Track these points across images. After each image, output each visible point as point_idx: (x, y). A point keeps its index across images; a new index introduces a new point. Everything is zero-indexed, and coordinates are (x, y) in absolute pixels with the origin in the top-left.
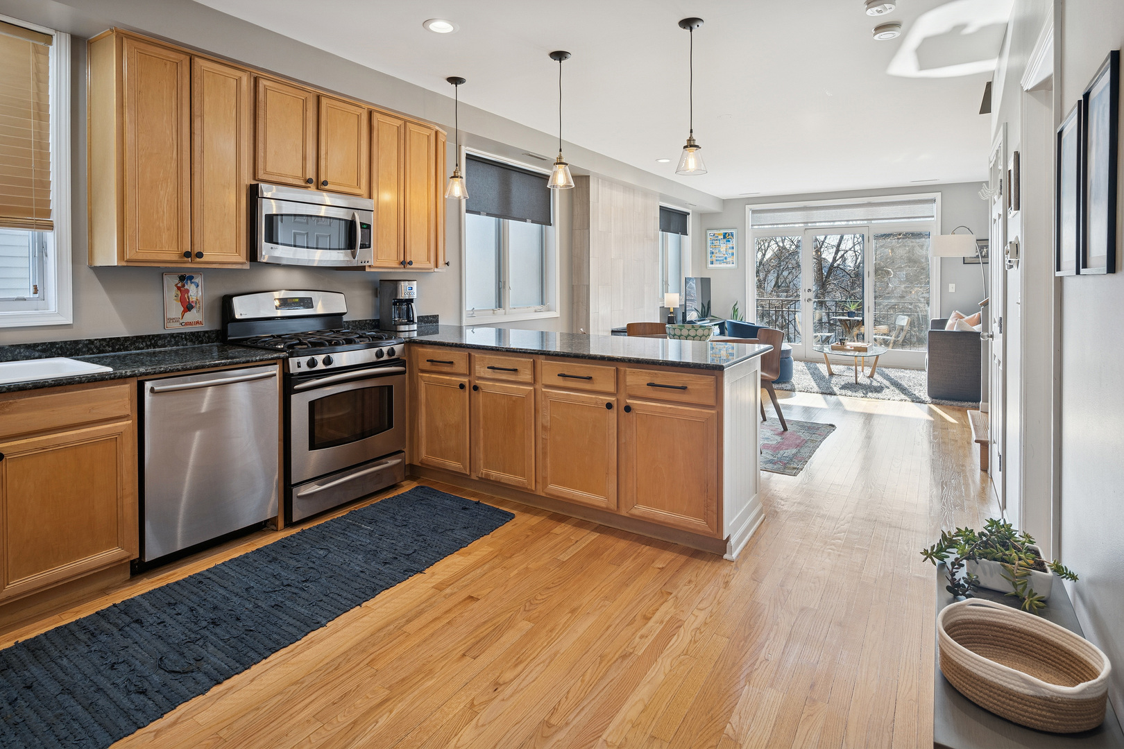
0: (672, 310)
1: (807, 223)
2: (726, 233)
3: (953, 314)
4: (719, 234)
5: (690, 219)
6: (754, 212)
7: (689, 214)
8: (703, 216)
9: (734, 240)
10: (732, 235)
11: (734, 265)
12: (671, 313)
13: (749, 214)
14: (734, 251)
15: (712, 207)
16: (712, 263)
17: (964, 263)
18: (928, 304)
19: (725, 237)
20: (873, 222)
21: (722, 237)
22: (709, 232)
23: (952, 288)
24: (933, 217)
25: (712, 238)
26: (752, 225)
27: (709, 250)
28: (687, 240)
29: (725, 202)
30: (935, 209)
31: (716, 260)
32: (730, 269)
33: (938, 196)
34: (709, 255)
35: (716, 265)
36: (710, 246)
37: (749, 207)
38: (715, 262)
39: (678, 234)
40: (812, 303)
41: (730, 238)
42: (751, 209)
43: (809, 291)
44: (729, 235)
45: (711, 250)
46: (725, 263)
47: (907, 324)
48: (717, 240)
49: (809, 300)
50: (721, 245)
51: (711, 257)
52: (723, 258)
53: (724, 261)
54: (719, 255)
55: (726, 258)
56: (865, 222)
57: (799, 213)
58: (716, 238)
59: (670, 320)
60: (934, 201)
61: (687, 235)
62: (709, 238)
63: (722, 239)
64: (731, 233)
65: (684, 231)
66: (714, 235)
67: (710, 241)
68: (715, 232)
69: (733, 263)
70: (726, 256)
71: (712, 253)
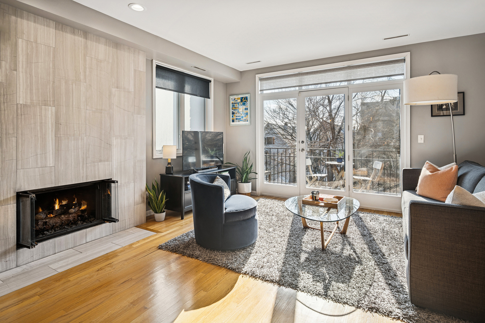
0: (170, 161)
1: (301, 86)
2: (242, 98)
3: (426, 165)
4: (238, 99)
5: (212, 86)
6: (261, 79)
7: (210, 81)
8: (227, 85)
9: (248, 102)
10: (247, 99)
11: (248, 123)
12: (169, 163)
13: (258, 84)
14: (248, 111)
15: (231, 77)
16: (233, 121)
17: (432, 116)
18: (399, 153)
19: (242, 101)
21: (239, 101)
22: (231, 97)
23: (421, 139)
24: (403, 74)
25: (234, 102)
26: (261, 90)
27: (231, 111)
28: (210, 102)
29: (241, 73)
30: (405, 67)
31: (236, 119)
32: (245, 126)
33: (407, 55)
34: (231, 115)
35: (236, 123)
36: (232, 108)
37: (258, 76)
38: (235, 120)
39: (196, 95)
40: (304, 152)
41: (245, 101)
42: (259, 78)
43: (303, 142)
44: (245, 99)
45: (233, 111)
46: (242, 120)
47: (382, 168)
48: (236, 103)
49: (303, 150)
50: (240, 107)
51: (233, 116)
52: (241, 117)
53: (242, 119)
54: (238, 115)
55: (242, 117)
56: (345, 83)
57: (294, 78)
58: (236, 102)
59: (169, 170)
60: (404, 60)
61: (209, 98)
62: (231, 102)
63: (240, 102)
64: (246, 97)
65: (206, 94)
66: (235, 99)
67: (232, 104)
68: (235, 97)
69: (247, 121)
70: (243, 115)
71: (233, 113)
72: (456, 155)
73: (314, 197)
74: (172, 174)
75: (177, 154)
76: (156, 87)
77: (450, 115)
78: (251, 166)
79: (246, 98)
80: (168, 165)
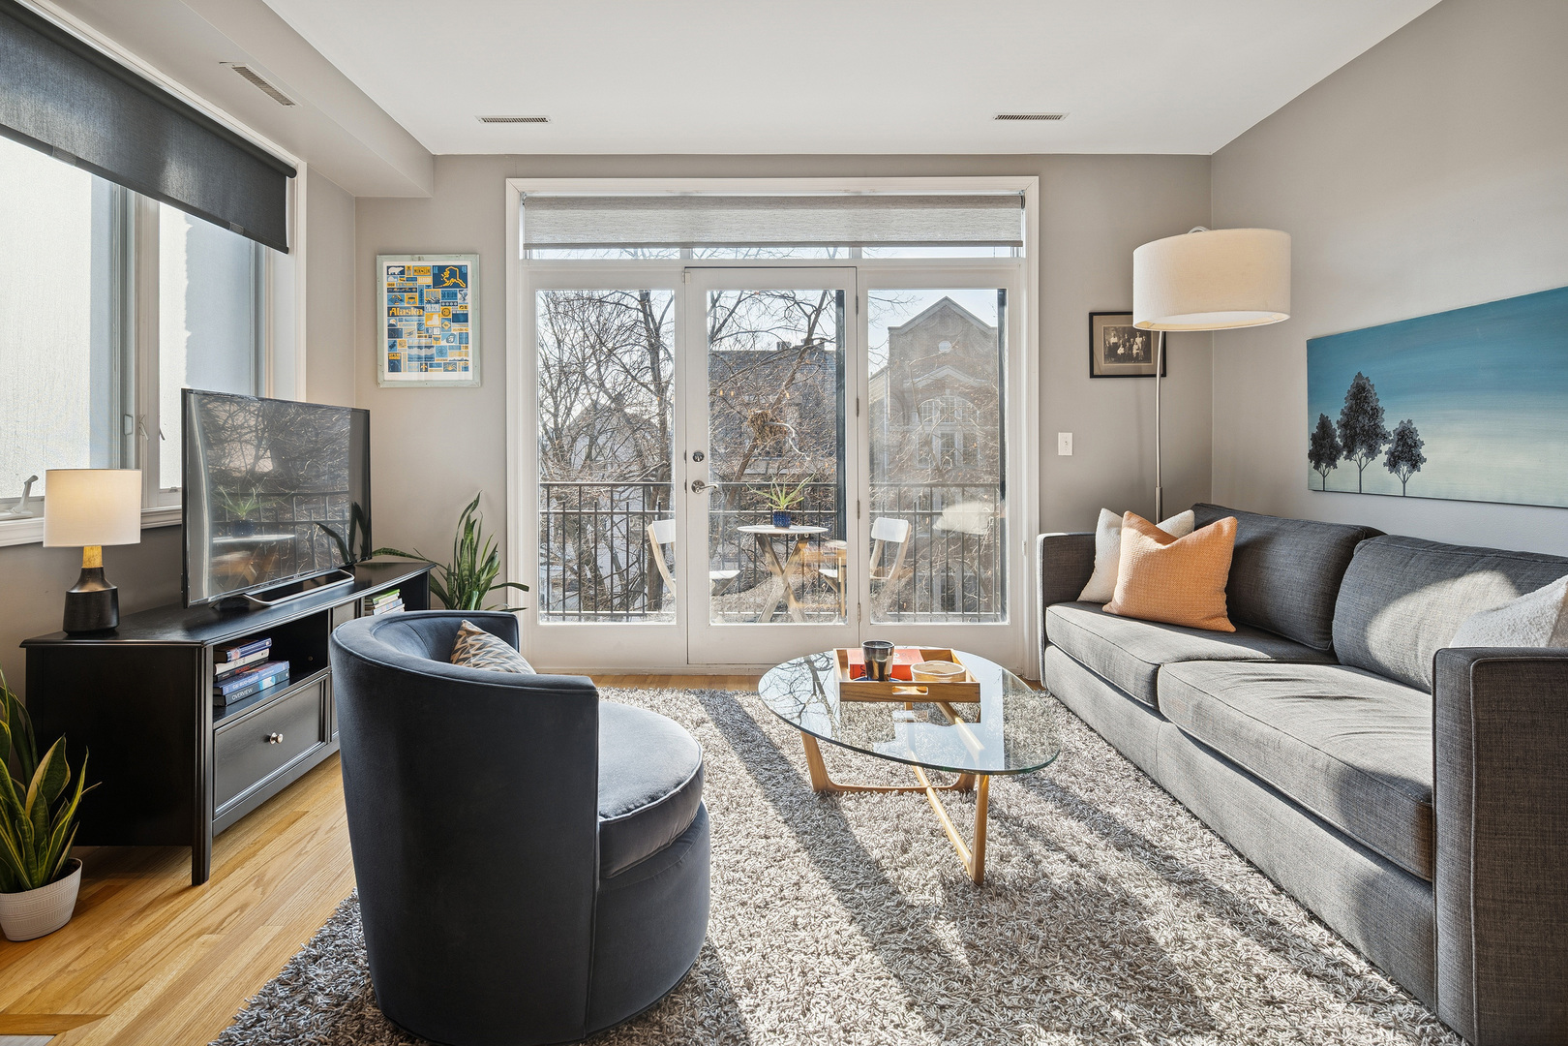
0: (95, 560)
1: (690, 245)
2: (442, 269)
4: (420, 271)
5: (298, 195)
6: (530, 202)
7: (293, 172)
8: (364, 208)
9: (469, 291)
10: (464, 277)
11: (469, 376)
12: (88, 575)
13: (517, 212)
14: (470, 328)
16: (394, 366)
17: (1092, 376)
19: (438, 281)
20: (868, 253)
21: (429, 280)
22: (385, 262)
23: (1065, 444)
24: (1018, 243)
25: (396, 282)
26: (528, 246)
27: (385, 320)
28: (288, 269)
29: (437, 164)
30: (1024, 223)
31: (410, 359)
32: (458, 386)
33: (1030, 185)
34: (386, 341)
35: (410, 375)
36: (389, 309)
37: (514, 185)
38: (404, 363)
39: (226, 225)
40: (705, 494)
41: (456, 285)
42: (521, 194)
43: (698, 457)
44: (453, 274)
45: (392, 321)
46: (439, 365)
47: (906, 538)
48: (411, 290)
49: (698, 485)
50: (428, 306)
51: (392, 346)
52: (432, 351)
53: (437, 360)
54: (415, 340)
55: (442, 352)
56: (843, 253)
57: (670, 214)
58: (410, 285)
59: (84, 613)
60: (1021, 201)
61: (286, 250)
62: (385, 282)
63: (429, 286)
64: (460, 267)
65: (270, 231)
66: (402, 273)
67: (390, 290)
68: (406, 264)
69: (466, 369)
70: (444, 343)
71: (394, 333)
72: (1161, 490)
73: (876, 666)
74: (111, 633)
75: (144, 515)
77: (1155, 376)
78: (492, 559)
79: (461, 273)
80: (82, 582)
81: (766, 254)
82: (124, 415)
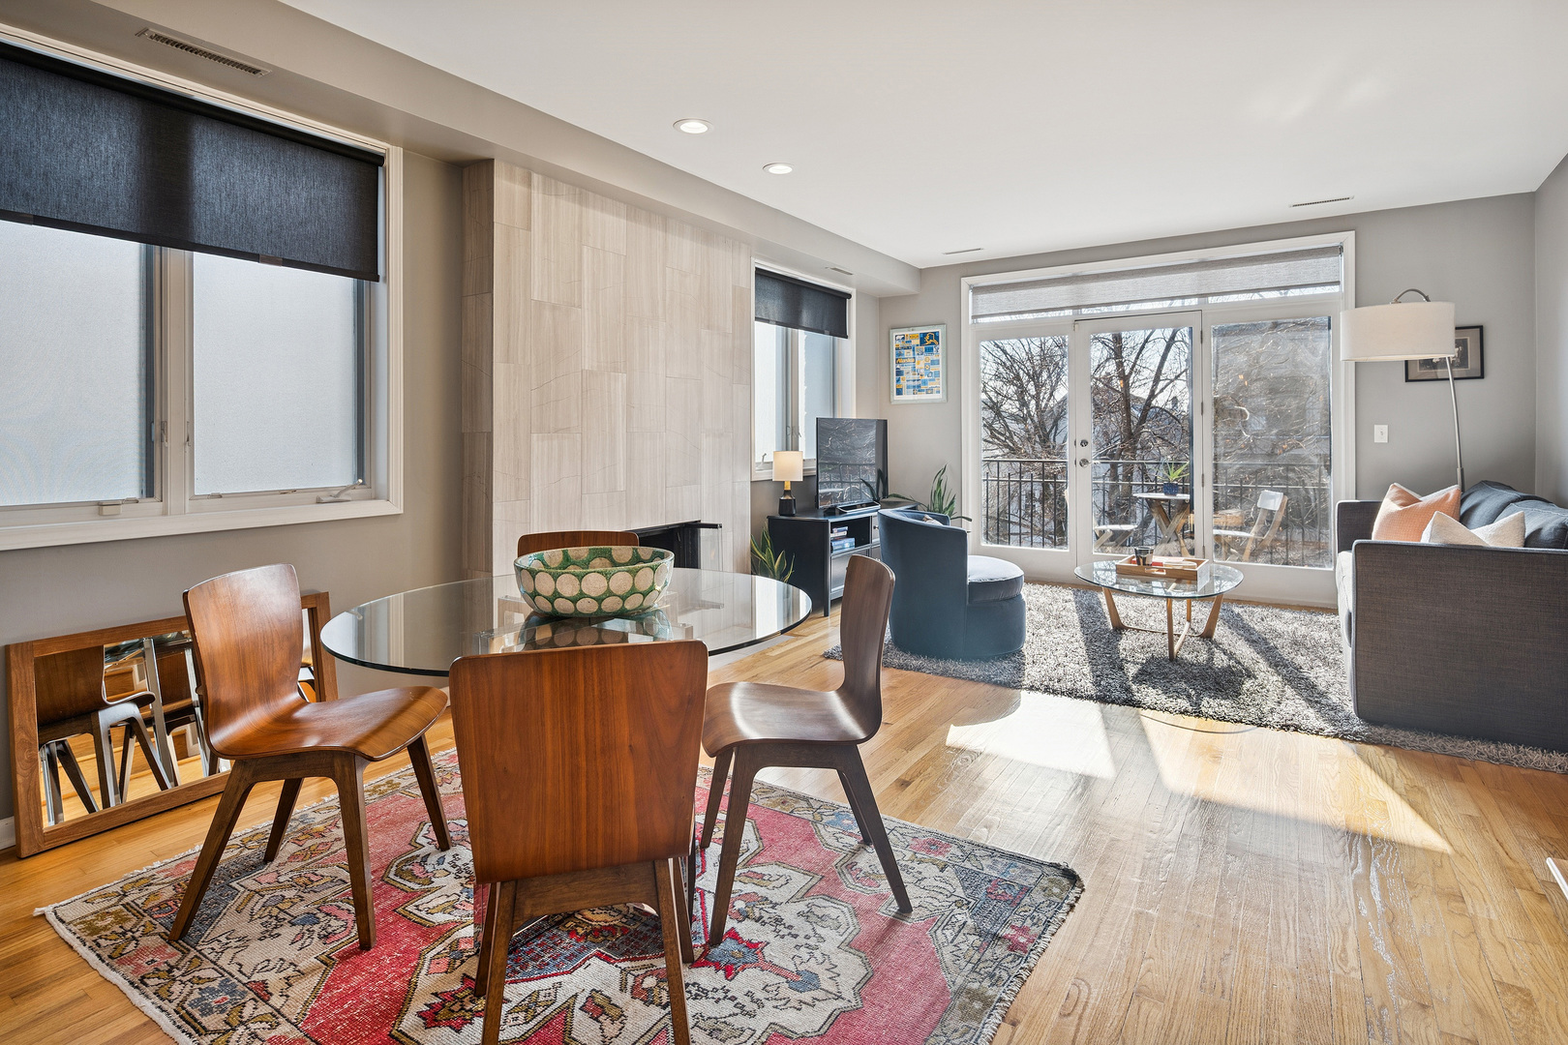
0: (788, 487)
1: (1079, 307)
2: (925, 334)
3: (1392, 492)
4: (912, 337)
5: (852, 306)
6: (977, 290)
7: (849, 296)
8: (884, 303)
9: (941, 347)
10: (937, 338)
11: (939, 396)
12: (787, 492)
13: (968, 297)
14: (941, 368)
15: (899, 284)
16: (899, 392)
17: (1407, 380)
18: (1329, 468)
19: (922, 342)
20: (1211, 300)
21: (918, 342)
22: (894, 333)
23: (1380, 434)
24: (1337, 283)
25: (901, 344)
26: (974, 317)
27: (894, 367)
28: (848, 347)
29: (923, 274)
30: (1343, 266)
31: (908, 387)
32: (933, 403)
33: (1348, 239)
34: (895, 378)
35: (907, 397)
36: (897, 359)
37: (966, 281)
38: (905, 390)
39: (823, 333)
40: (1088, 467)
41: (933, 343)
42: (970, 286)
43: (1084, 443)
44: (931, 337)
45: (898, 367)
46: (924, 391)
47: (1281, 507)
48: (908, 348)
49: (1084, 462)
50: (918, 356)
51: (898, 381)
52: (920, 382)
53: (923, 387)
54: (911, 377)
55: (925, 382)
56: (1194, 302)
57: (1063, 289)
58: (907, 345)
59: (785, 507)
60: (1340, 249)
61: (846, 337)
62: (894, 344)
63: (918, 345)
64: (935, 333)
65: (840, 329)
66: (903, 338)
67: (897, 349)
68: (906, 333)
69: (939, 392)
70: (926, 377)
71: (899, 373)
72: (1462, 470)
73: (1141, 560)
74: (793, 515)
75: (804, 470)
76: (757, 319)
77: (1448, 379)
78: (953, 501)
79: (935, 336)
80: (785, 495)
81: (1134, 307)
82: (787, 426)
